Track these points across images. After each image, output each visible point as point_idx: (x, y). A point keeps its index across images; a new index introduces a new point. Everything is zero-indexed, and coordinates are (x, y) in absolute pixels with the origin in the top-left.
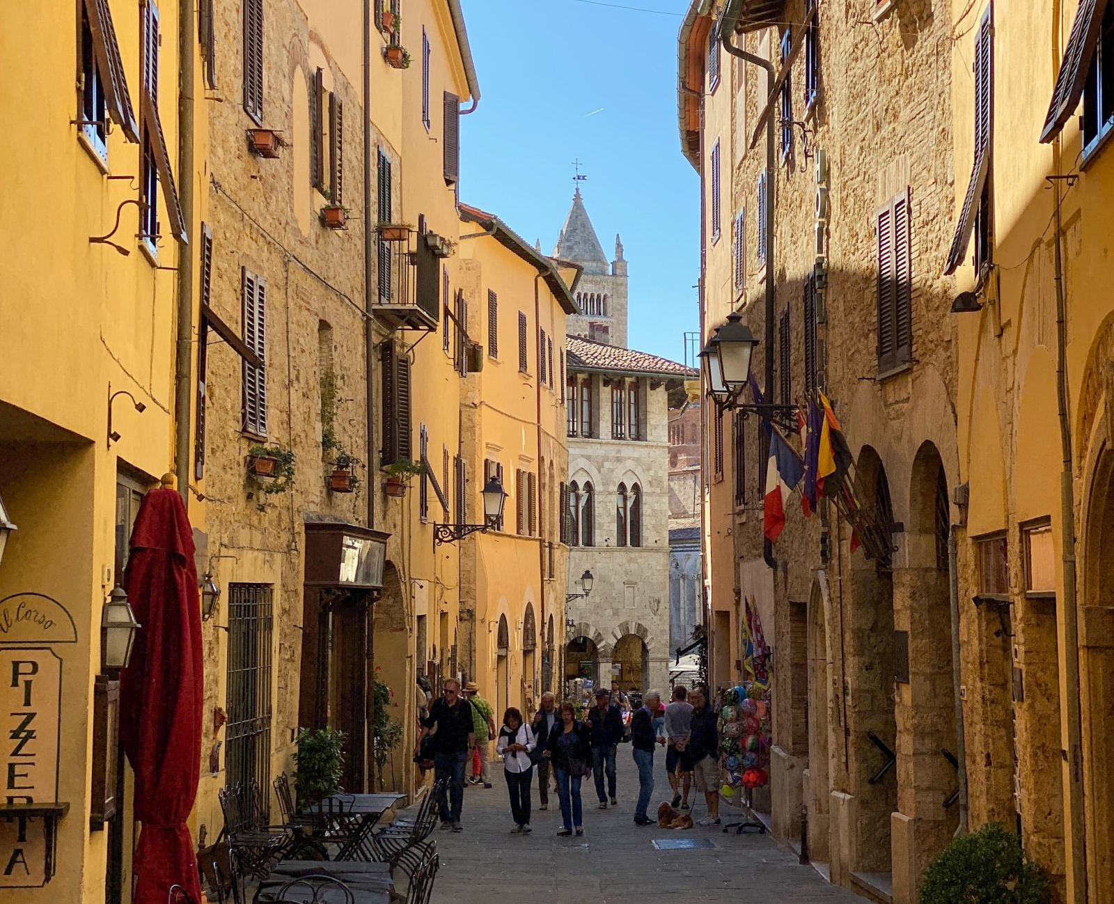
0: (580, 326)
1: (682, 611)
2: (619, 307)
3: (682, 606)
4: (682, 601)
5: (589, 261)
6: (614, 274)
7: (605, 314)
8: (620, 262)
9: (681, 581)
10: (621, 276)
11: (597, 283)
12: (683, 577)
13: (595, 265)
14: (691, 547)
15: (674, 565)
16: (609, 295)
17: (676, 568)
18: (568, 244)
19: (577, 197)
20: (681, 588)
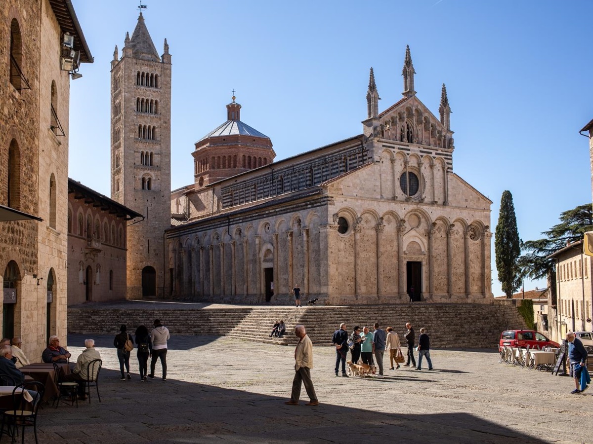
0: (139, 93)
1: (201, 272)
2: (165, 83)
3: (201, 268)
4: (201, 265)
5: (146, 53)
6: (163, 62)
7: (156, 86)
8: (167, 55)
9: (201, 251)
10: (167, 64)
11: (150, 66)
12: (202, 248)
13: (150, 56)
14: (207, 227)
15: (196, 241)
16: (159, 75)
17: (198, 243)
18: (133, 44)
19: (141, 19)
20: (201, 256)
